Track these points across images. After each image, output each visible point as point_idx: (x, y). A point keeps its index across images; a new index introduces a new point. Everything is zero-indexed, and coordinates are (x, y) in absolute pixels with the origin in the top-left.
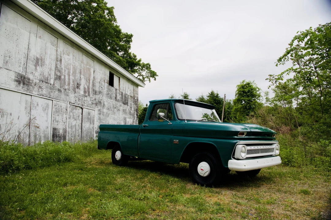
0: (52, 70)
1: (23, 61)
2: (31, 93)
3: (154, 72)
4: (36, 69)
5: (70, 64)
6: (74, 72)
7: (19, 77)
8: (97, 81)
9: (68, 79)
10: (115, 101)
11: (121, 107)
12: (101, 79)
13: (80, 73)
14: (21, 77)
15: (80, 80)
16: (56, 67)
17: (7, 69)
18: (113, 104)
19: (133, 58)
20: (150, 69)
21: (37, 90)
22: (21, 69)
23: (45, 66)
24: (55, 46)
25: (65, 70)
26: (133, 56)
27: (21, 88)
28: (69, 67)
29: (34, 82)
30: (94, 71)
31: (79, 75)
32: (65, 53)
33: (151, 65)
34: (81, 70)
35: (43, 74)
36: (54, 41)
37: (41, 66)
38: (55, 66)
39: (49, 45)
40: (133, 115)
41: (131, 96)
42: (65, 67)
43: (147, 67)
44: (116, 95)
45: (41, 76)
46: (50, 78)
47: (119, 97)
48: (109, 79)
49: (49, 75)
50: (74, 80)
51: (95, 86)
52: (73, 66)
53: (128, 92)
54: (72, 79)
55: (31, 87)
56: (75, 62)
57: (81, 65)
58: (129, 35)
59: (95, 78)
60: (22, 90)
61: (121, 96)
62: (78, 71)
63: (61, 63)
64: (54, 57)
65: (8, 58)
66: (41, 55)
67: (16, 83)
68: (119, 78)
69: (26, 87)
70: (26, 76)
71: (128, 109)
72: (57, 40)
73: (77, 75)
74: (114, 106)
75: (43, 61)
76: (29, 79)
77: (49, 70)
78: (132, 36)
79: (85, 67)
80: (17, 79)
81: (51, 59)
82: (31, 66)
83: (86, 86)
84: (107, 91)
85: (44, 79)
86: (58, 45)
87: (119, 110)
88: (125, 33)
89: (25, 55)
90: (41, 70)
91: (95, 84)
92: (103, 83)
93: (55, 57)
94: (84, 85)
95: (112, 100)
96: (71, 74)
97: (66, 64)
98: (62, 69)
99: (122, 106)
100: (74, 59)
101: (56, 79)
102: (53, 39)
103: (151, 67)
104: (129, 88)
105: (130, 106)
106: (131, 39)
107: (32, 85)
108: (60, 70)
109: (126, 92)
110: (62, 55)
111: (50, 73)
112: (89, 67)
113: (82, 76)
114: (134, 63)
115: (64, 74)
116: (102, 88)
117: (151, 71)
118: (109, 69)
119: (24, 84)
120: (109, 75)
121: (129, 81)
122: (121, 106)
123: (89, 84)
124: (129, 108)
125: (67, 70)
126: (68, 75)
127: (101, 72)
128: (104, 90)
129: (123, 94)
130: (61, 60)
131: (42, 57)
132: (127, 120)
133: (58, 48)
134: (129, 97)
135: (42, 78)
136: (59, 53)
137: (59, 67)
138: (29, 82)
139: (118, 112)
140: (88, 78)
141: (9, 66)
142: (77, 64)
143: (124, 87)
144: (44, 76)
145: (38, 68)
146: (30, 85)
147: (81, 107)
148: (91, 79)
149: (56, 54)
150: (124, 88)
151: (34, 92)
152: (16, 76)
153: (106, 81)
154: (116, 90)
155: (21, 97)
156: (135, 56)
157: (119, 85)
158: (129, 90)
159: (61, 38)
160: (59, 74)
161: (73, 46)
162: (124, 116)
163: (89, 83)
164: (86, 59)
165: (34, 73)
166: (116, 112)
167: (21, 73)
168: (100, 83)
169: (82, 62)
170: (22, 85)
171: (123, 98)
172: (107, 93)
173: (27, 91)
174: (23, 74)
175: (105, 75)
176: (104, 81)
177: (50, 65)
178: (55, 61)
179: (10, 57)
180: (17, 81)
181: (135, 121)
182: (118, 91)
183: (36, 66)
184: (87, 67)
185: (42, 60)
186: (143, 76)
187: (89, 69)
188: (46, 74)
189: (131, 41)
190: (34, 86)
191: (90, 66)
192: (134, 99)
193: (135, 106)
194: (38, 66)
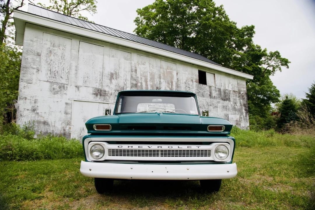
0: (127, 80)
1: (99, 78)
2: (107, 102)
3: (284, 59)
4: (111, 82)
5: (147, 72)
6: (152, 78)
7: (96, 91)
8: (181, 82)
9: (145, 85)
10: (210, 99)
11: (219, 104)
12: (187, 80)
13: (160, 78)
14: (98, 91)
15: (160, 84)
16: (132, 77)
17: (86, 87)
18: (207, 102)
19: (256, 50)
20: (280, 56)
21: (113, 98)
22: (98, 84)
23: (120, 78)
24: (129, 60)
25: (141, 78)
26: (257, 48)
27: (98, 99)
28: (146, 74)
29: (110, 93)
30: (177, 74)
31: (158, 80)
32: (140, 64)
33: (280, 53)
34: (160, 75)
35: (119, 85)
36: (128, 56)
37: (116, 79)
38: (130, 76)
39: (122, 60)
40: (240, 111)
41: (234, 91)
42: (141, 75)
43: (276, 55)
44: (211, 93)
45: (117, 87)
46: (126, 87)
47: (214, 94)
48: (198, 78)
49: (125, 84)
50: (152, 85)
51: (180, 87)
52: (150, 73)
53: (229, 87)
54: (150, 84)
55: (108, 97)
56: (152, 69)
57: (160, 71)
58: (250, 27)
59: (179, 79)
60: (99, 101)
61: (217, 92)
62: (156, 77)
63: (136, 73)
64: (128, 69)
65: (86, 79)
66: (115, 70)
67: (94, 96)
68: (214, 74)
69: (102, 98)
70: (103, 89)
71: (230, 106)
72: (131, 54)
73: (155, 80)
74: (208, 104)
75: (118, 74)
76: (105, 91)
77: (124, 81)
78: (253, 27)
79: (165, 71)
80: (95, 92)
81: (126, 71)
82: (106, 81)
83: (168, 88)
84: (197, 90)
85: (119, 89)
86: (132, 59)
87: (216, 107)
88: (245, 26)
89: (101, 73)
90: (116, 82)
91: (179, 85)
92: (191, 83)
93: (130, 69)
94: (166, 88)
95: (204, 98)
96: (148, 80)
97: (142, 73)
98: (138, 77)
99: (221, 102)
100: (151, 67)
101: (132, 87)
102: (126, 54)
103: (280, 55)
104: (230, 83)
105: (233, 102)
106: (253, 31)
107: (108, 95)
108: (136, 79)
109: (225, 87)
110: (137, 66)
111: (125, 83)
112: (170, 71)
113: (162, 80)
114: (258, 54)
115: (140, 81)
116: (189, 87)
117: (281, 59)
118: (198, 68)
119: (101, 95)
120: (198, 74)
121: (230, 76)
122: (219, 102)
123: (172, 87)
124: (232, 104)
125: (144, 78)
126: (145, 82)
127: (187, 73)
128: (192, 90)
129: (222, 90)
130: (136, 71)
131: (116, 72)
132: (229, 117)
133: (132, 61)
134: (232, 92)
135: (117, 88)
136: (133, 65)
137: (134, 76)
138: (105, 94)
139: (214, 109)
140: (170, 81)
141: (88, 84)
142: (155, 71)
143: (222, 82)
144: (119, 87)
145: (113, 81)
146: (106, 96)
147: (163, 108)
148: (173, 81)
149: (130, 66)
150: (221, 84)
151: (110, 101)
152: (94, 90)
153: (194, 80)
154: (210, 87)
155: (99, 106)
156: (259, 47)
157: (215, 81)
158: (230, 85)
159: (134, 52)
160: (134, 82)
161: (149, 55)
162: (225, 112)
163: (172, 85)
164: (165, 64)
165: (109, 85)
166: (212, 109)
167: (98, 87)
168: (186, 83)
169: (161, 68)
170: (99, 96)
171: (221, 95)
172: (197, 91)
173: (103, 100)
174: (99, 88)
175: (192, 74)
176: (192, 81)
177: (125, 76)
178: (130, 72)
179: (88, 77)
180: (95, 94)
181: (244, 117)
182: (213, 88)
183: (111, 80)
184: (168, 70)
185: (116, 74)
186: (272, 66)
187: (171, 73)
188: (122, 85)
189: (254, 32)
190: (110, 96)
191: (171, 69)
192: (240, 93)
193: (242, 101)
194: (113, 79)
